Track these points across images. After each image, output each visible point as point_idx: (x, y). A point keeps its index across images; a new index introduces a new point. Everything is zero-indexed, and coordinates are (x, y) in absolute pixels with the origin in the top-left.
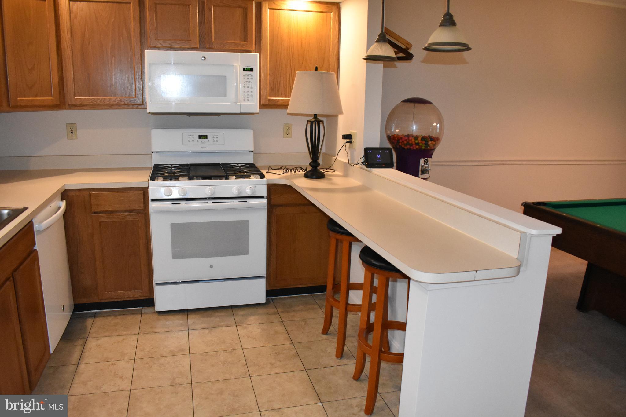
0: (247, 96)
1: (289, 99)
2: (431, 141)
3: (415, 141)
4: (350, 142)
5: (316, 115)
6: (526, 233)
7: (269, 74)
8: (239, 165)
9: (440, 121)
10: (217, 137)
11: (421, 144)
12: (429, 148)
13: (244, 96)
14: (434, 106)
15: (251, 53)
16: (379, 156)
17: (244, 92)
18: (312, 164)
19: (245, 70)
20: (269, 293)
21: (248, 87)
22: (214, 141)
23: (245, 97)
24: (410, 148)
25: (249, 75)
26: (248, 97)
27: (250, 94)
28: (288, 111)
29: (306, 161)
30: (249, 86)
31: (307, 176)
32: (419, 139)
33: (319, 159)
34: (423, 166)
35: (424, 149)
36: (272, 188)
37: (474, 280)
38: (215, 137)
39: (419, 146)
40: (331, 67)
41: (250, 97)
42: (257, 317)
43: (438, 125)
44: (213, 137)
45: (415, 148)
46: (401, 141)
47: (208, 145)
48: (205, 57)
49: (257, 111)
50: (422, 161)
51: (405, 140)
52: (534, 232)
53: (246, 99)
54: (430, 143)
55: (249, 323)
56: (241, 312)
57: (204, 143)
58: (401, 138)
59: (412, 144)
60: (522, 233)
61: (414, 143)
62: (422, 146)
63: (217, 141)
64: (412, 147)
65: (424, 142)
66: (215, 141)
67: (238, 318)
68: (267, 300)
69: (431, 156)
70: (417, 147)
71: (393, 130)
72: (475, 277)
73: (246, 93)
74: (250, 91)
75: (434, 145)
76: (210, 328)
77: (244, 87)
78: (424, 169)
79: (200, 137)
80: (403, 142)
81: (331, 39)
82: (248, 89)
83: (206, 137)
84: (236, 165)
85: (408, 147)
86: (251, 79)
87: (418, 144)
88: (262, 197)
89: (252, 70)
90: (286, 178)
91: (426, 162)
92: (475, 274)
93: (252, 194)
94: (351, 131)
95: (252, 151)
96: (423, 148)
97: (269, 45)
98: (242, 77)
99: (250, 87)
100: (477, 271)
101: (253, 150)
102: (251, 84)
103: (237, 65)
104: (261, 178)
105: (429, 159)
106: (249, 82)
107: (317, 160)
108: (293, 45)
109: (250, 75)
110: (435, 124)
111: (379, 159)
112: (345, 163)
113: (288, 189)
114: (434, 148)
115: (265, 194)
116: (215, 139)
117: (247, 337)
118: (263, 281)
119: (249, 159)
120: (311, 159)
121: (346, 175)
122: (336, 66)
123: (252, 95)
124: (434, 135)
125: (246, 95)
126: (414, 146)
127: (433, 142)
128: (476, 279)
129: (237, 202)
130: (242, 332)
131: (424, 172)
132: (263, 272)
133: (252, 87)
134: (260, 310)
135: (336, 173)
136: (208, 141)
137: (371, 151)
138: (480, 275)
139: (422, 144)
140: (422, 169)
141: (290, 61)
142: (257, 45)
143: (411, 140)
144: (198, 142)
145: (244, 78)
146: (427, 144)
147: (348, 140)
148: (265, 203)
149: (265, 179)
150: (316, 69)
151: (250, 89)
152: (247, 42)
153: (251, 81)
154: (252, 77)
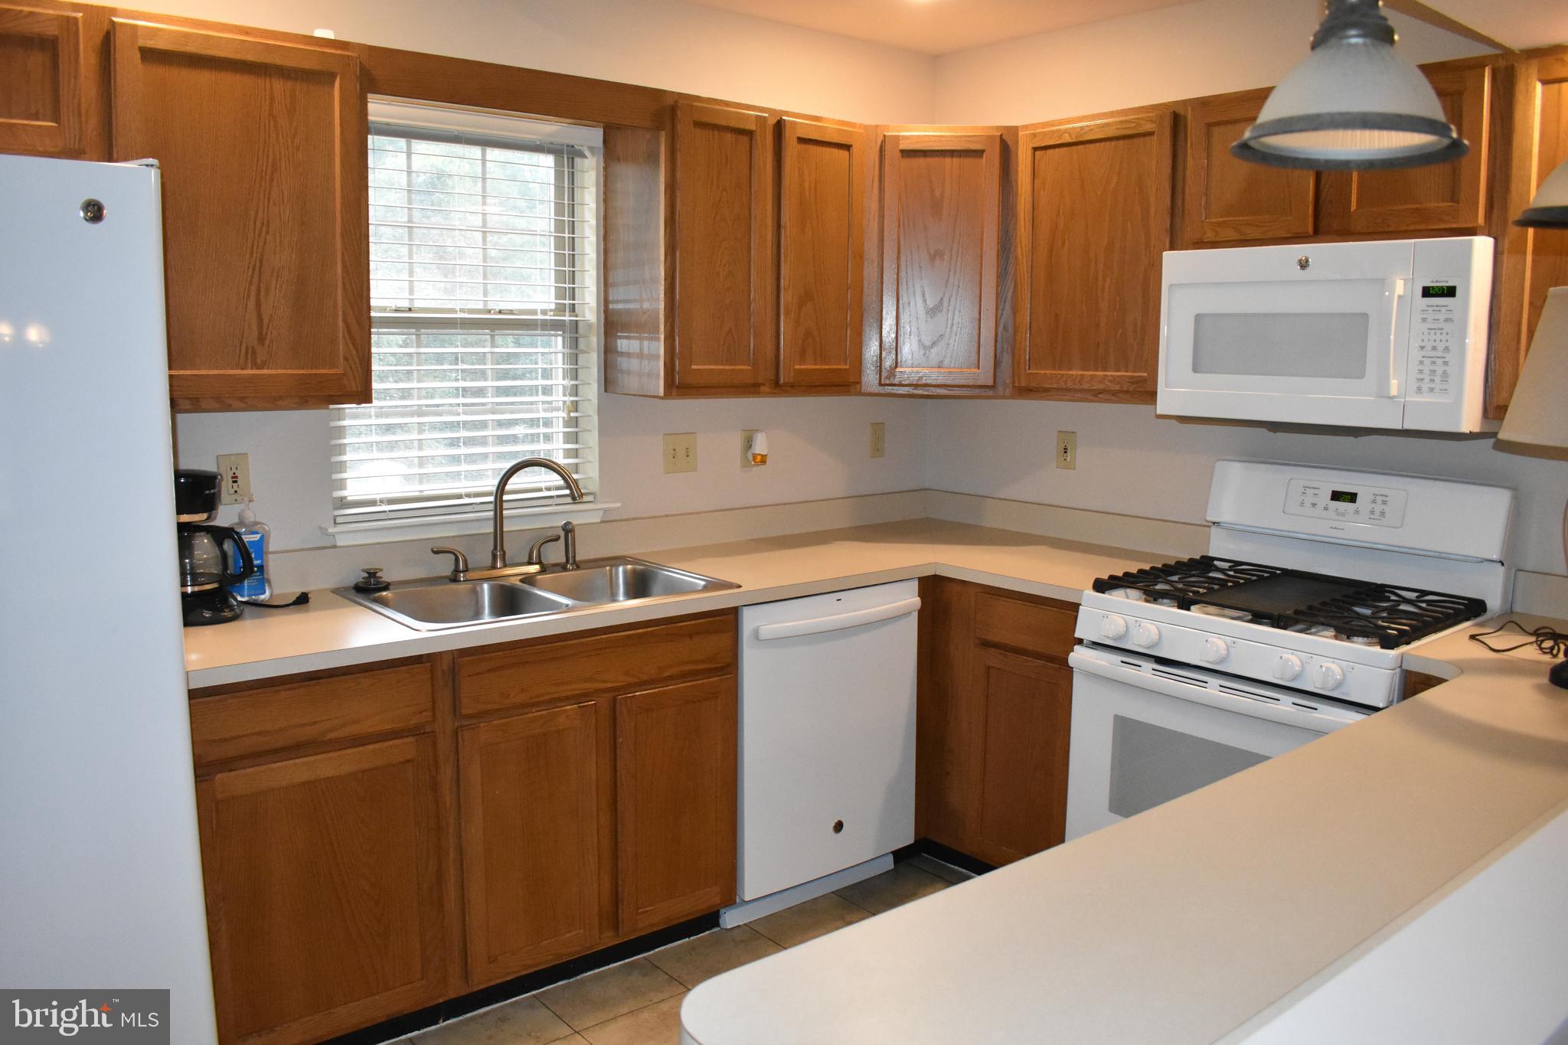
0: (1427, 380)
8: (1423, 598)
10: (1384, 503)
13: (1421, 376)
15: (1467, 235)
17: (1421, 363)
19: (1427, 292)
21: (1434, 348)
22: (1372, 512)
23: (1422, 380)
25: (1438, 308)
26: (1432, 380)
27: (1440, 369)
30: (1437, 343)
38: (1380, 499)
41: (1437, 379)
47: (1354, 525)
48: (1310, 260)
49: (1476, 425)
53: (1425, 386)
57: (1343, 515)
63: (1383, 514)
66: (1377, 512)
73: (1427, 366)
74: (1440, 362)
77: (1422, 348)
79: (1336, 496)
82: (1433, 354)
83: (1352, 497)
86: (1447, 320)
89: (1449, 292)
98: (1417, 317)
99: (1441, 346)
102: (1444, 337)
103: (1402, 277)
106: (1438, 332)
109: (1443, 309)
116: (1378, 508)
123: (1445, 372)
125: (1426, 371)
133: (1447, 349)
136: (1357, 512)
144: (1326, 509)
145: (1424, 320)
149: (1399, 653)
151: (1439, 354)
152: (1458, 202)
153: (1447, 327)
154: (1450, 316)
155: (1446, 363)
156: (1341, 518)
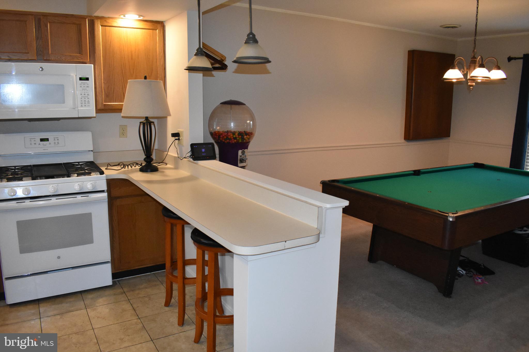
0: (84, 103)
1: (123, 104)
2: (246, 135)
3: (233, 136)
4: (179, 139)
5: (147, 117)
6: (321, 207)
7: (104, 83)
8: (80, 163)
9: (253, 119)
10: (58, 140)
11: (238, 139)
12: (245, 141)
13: (82, 102)
14: (247, 106)
15: (86, 64)
16: (203, 150)
17: (81, 98)
18: (146, 159)
19: (81, 79)
20: (115, 276)
21: (85, 94)
22: (55, 143)
23: (82, 103)
24: (229, 142)
25: (84, 83)
26: (85, 103)
27: (87, 100)
28: (122, 114)
29: (141, 157)
30: (85, 93)
31: (142, 170)
32: (237, 134)
33: (152, 155)
34: (241, 156)
35: (241, 143)
36: (111, 183)
37: (284, 249)
38: (56, 139)
39: (237, 140)
40: (158, 76)
41: (87, 103)
42: (104, 298)
43: (251, 122)
44: (55, 140)
45: (233, 142)
46: (221, 136)
47: (49, 147)
48: (43, 68)
49: (94, 114)
50: (240, 152)
51: (225, 136)
52: (328, 206)
53: (83, 105)
54: (245, 137)
55: (98, 305)
56: (90, 296)
57: (46, 145)
58: (222, 134)
59: (230, 138)
60: (319, 207)
61: (232, 138)
62: (239, 140)
63: (58, 143)
64: (231, 141)
65: (240, 137)
66: (57, 143)
67: (88, 302)
68: (113, 282)
69: (247, 148)
70: (235, 141)
71: (215, 128)
72: (285, 246)
73: (83, 100)
74: (86, 98)
75: (249, 139)
76: (61, 314)
77: (81, 94)
78: (242, 158)
79: (42, 140)
80: (223, 137)
81: (158, 52)
82: (85, 96)
83: (47, 140)
84: (77, 164)
85: (228, 141)
86: (87, 87)
87: (235, 138)
88: (103, 191)
89: (87, 79)
90: (124, 173)
91: (243, 153)
92: (285, 244)
93: (93, 189)
94: (178, 130)
95: (92, 151)
96: (240, 141)
97: (103, 57)
98: (79, 86)
99: (86, 94)
100: (286, 242)
101: (92, 149)
102: (87, 91)
103: (73, 74)
104: (101, 174)
105: (246, 150)
106: (85, 90)
107: (150, 156)
108: (124, 58)
109: (86, 84)
110: (248, 122)
111: (204, 153)
112: (175, 157)
113: (126, 183)
114: (249, 141)
115: (105, 188)
116: (56, 141)
117: (96, 318)
118: (109, 265)
119: (90, 158)
120: (145, 155)
121: (176, 168)
122: (163, 75)
123: (88, 101)
124: (248, 130)
125: (83, 101)
126: (233, 140)
127: (247, 136)
128: (286, 248)
129: (79, 197)
130: (92, 313)
131: (242, 161)
132: (108, 258)
133: (88, 95)
134: (108, 292)
135: (168, 166)
136: (50, 144)
137: (196, 147)
138: (289, 244)
139: (240, 138)
140: (240, 159)
141: (122, 71)
142: (91, 58)
143: (230, 136)
144: (39, 144)
145: (81, 87)
146: (243, 139)
147: (177, 138)
148: (105, 196)
149: (104, 175)
150: (145, 78)
151: (86, 96)
152: (82, 54)
153: (87, 88)
154: (88, 86)
155: (88, 98)
156: (46, 146)
